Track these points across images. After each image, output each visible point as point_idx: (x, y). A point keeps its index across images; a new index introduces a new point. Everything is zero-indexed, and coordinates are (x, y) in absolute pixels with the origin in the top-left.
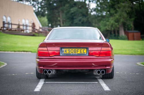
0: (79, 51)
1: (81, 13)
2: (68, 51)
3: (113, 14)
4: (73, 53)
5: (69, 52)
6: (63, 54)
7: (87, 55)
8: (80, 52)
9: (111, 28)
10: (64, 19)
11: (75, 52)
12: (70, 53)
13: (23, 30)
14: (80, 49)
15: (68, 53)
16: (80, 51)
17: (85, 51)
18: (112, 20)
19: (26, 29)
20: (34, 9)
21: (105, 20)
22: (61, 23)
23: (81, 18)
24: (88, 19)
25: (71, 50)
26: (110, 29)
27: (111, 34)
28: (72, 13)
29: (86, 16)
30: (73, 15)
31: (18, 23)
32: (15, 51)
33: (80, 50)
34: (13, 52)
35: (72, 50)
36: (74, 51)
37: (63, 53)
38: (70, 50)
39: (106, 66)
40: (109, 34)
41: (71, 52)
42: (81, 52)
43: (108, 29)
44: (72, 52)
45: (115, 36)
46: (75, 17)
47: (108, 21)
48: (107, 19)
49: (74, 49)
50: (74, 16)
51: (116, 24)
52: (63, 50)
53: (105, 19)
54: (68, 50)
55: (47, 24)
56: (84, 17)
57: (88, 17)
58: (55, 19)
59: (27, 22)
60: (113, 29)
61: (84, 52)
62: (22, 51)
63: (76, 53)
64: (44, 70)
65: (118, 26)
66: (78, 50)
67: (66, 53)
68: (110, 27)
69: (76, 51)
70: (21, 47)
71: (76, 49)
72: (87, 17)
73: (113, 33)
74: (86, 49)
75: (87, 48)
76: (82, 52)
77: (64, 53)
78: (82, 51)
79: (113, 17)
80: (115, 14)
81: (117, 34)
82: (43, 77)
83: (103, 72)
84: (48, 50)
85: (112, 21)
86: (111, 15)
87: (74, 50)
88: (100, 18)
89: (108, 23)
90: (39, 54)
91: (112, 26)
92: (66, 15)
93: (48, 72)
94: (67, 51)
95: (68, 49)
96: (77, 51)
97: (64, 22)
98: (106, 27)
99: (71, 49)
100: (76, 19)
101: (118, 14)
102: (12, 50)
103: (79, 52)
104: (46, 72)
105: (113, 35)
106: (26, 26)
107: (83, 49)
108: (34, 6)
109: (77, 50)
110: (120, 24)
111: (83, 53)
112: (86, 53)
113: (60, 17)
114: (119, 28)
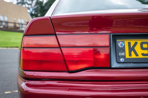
2: (142, 49)
6: (122, 60)
13: (19, 28)
15: (140, 56)
19: (22, 27)
20: (29, 11)
31: (13, 21)
32: (7, 47)
34: (5, 48)
37: (124, 57)
54: (142, 44)
59: (23, 21)
62: (14, 47)
67: (133, 56)
70: (14, 43)
77: (127, 56)
84: (60, 46)
90: (24, 60)
94: (138, 49)
95: (139, 42)
102: (4, 46)
106: (22, 24)
108: (29, 9)
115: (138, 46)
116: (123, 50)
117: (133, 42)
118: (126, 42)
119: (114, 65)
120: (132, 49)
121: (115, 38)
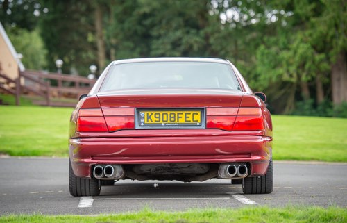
0: (182, 118)
1: (181, 14)
2: (156, 117)
3: (308, 19)
4: (169, 121)
5: (158, 119)
6: (142, 124)
7: (203, 126)
8: (186, 121)
9: (299, 76)
10: (113, 41)
11: (173, 119)
12: (161, 122)
14: (184, 112)
15: (154, 122)
16: (186, 117)
17: (198, 117)
18: (302, 41)
21: (276, 43)
22: (101, 54)
23: (179, 33)
24: (207, 38)
25: (163, 114)
26: (294, 80)
27: (298, 97)
28: (145, 16)
29: (198, 28)
30: (147, 22)
33: (186, 114)
35: (165, 116)
36: (171, 117)
37: (144, 122)
38: (159, 114)
39: (250, 154)
40: (291, 99)
41: (163, 121)
42: (187, 119)
43: (286, 77)
44: (165, 119)
45: (315, 106)
46: (154, 33)
47: (286, 48)
48: (282, 39)
49: (169, 113)
50: (153, 26)
51: (318, 57)
52: (142, 114)
53: (273, 39)
54: (156, 114)
55: (43, 61)
56: (193, 31)
57: (208, 29)
58: (76, 38)
60: (304, 78)
61: (195, 120)
63: (176, 121)
64: (93, 166)
65: (325, 66)
66: (180, 115)
67: (150, 122)
68: (293, 69)
69: (174, 117)
71: (176, 113)
72: (202, 32)
73: (305, 93)
74: (199, 113)
75: (202, 110)
76: (191, 119)
77: (146, 122)
78: (191, 116)
79: (307, 33)
80: (313, 20)
81: (321, 98)
82: (87, 190)
83: (242, 170)
85: (301, 45)
86: (299, 23)
87: (171, 114)
88: (254, 34)
89: (285, 55)
90: (80, 125)
91: (302, 66)
92: (121, 21)
93: (104, 171)
94: (153, 117)
95: (154, 113)
96: (178, 117)
97: (113, 52)
98: (280, 71)
99: (161, 113)
100: (158, 37)
101: (327, 17)
103: (182, 121)
104: (99, 171)
105: (309, 101)
107: (192, 113)
109: (178, 114)
110: (333, 59)
111: (192, 122)
112: (199, 121)
113: (94, 32)
114: (329, 75)
115: (153, 115)
116: (144, 118)
117: (150, 113)
118: (146, 113)
119: (137, 127)
120: (149, 118)
121: (139, 110)
